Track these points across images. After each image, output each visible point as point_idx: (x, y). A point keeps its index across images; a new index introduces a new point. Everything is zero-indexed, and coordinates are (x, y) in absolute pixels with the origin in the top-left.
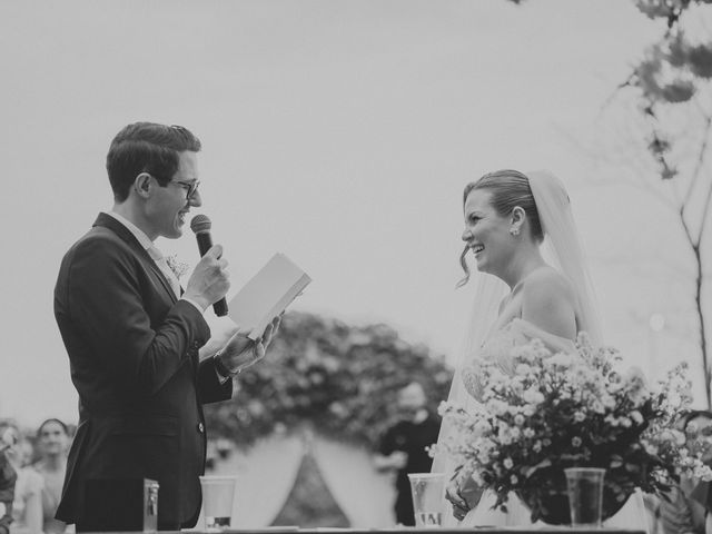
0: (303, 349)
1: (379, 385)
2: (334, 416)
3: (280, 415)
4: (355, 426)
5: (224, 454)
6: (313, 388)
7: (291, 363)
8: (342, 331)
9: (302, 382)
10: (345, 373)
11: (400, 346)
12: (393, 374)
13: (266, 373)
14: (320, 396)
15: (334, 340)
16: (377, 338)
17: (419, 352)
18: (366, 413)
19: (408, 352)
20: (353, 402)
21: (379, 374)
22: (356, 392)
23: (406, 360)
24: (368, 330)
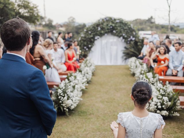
0: (109, 23)
1: (120, 28)
2: (114, 33)
3: (106, 33)
4: (117, 34)
5: (98, 38)
6: (111, 29)
7: (107, 25)
8: (115, 20)
9: (109, 28)
10: (115, 26)
11: (124, 22)
12: (123, 26)
13: (104, 27)
14: (112, 30)
15: (114, 21)
16: (120, 21)
17: (126, 23)
18: (118, 32)
19: (125, 23)
20: (117, 30)
21: (120, 26)
22: (117, 29)
23: (124, 24)
24: (119, 19)
